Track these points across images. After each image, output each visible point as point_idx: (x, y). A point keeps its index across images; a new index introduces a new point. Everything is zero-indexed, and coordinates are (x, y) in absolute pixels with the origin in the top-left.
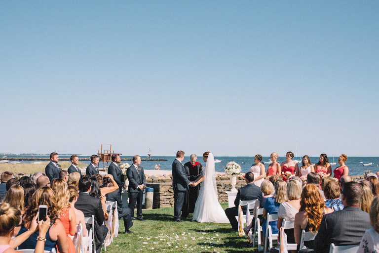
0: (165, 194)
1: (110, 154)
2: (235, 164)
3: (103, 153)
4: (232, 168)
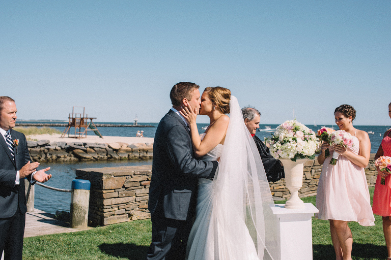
0: (116, 194)
1: (84, 118)
2: (301, 128)
3: (74, 117)
4: (294, 139)
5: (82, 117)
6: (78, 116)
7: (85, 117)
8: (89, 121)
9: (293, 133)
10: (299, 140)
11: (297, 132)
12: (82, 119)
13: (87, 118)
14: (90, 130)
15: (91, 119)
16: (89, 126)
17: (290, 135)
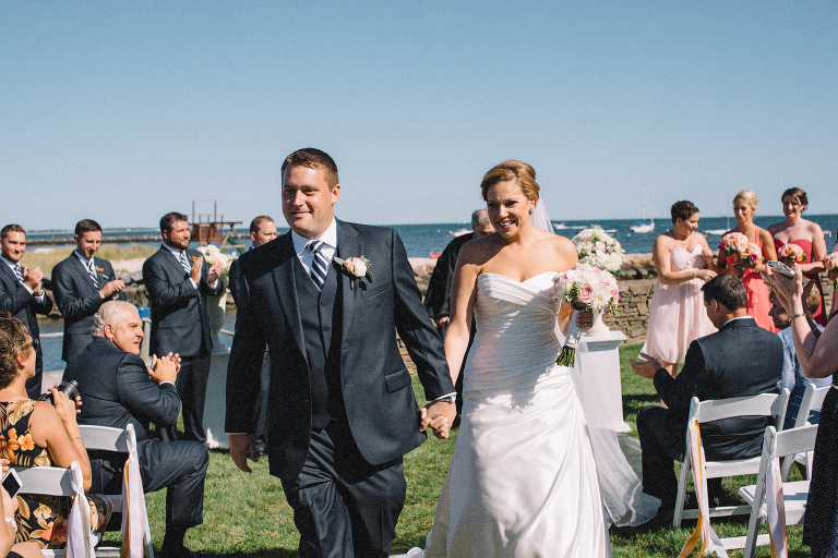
1: (215, 223)
2: (602, 239)
3: (197, 222)
4: (594, 252)
5: (212, 221)
6: (204, 220)
7: (219, 220)
8: (227, 227)
9: (591, 245)
10: (599, 253)
11: (597, 243)
12: (213, 225)
13: (222, 223)
14: (230, 246)
15: (232, 225)
16: (228, 240)
17: (590, 246)
